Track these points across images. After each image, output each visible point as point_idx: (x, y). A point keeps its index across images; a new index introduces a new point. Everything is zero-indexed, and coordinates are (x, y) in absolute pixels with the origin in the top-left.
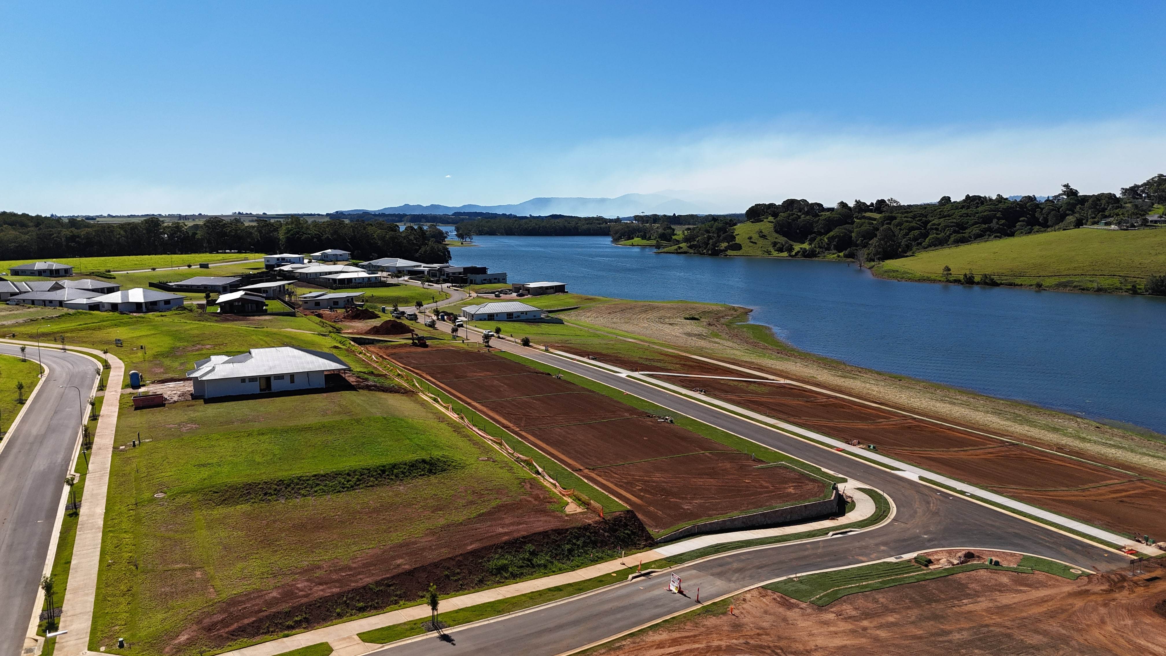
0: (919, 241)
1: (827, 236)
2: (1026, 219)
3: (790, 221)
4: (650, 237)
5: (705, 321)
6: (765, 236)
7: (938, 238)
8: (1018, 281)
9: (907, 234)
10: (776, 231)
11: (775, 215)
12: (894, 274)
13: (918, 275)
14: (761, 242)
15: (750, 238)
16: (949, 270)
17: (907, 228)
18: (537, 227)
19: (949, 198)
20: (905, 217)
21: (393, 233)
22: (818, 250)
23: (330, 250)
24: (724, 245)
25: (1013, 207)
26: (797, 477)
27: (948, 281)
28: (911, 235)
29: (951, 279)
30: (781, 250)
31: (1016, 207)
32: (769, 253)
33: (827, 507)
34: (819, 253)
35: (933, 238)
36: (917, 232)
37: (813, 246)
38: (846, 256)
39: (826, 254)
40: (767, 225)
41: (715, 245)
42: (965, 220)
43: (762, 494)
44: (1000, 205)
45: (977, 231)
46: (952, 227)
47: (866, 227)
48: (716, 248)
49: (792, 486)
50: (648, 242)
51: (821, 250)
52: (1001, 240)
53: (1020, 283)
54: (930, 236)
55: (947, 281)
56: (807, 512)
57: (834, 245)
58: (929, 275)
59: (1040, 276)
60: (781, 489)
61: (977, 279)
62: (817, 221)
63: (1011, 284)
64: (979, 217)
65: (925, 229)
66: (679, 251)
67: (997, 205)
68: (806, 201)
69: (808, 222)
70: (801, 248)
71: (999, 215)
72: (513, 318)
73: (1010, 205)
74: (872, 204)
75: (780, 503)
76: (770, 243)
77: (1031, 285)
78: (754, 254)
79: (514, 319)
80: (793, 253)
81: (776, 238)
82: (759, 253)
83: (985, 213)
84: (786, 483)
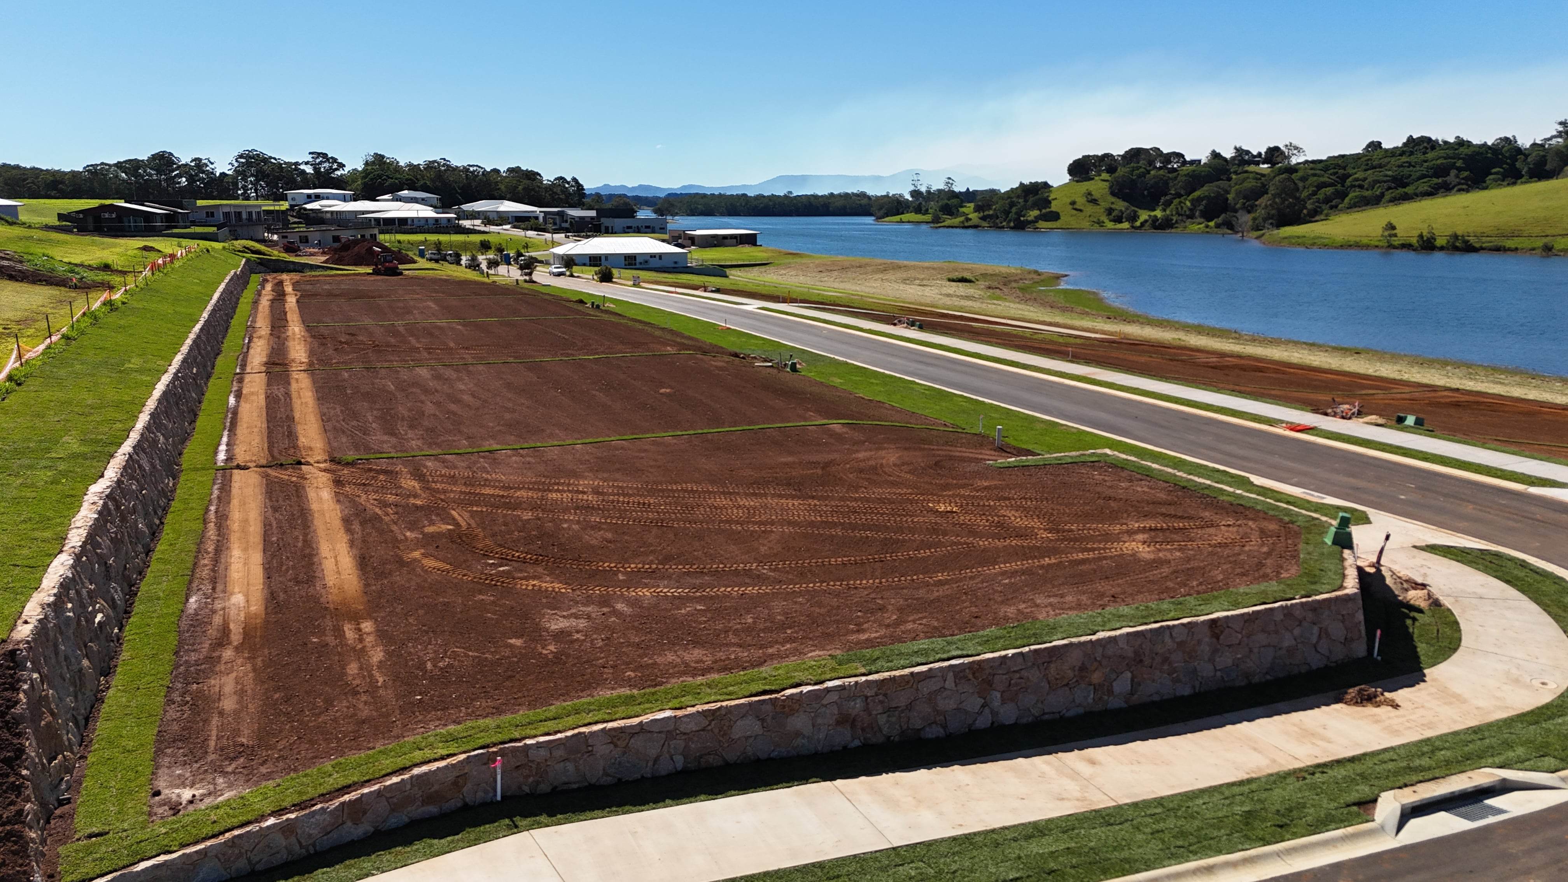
0: (1334, 203)
1: (1190, 198)
2: (1501, 170)
3: (1134, 177)
4: (927, 210)
5: (982, 284)
6: (1096, 200)
7: (1365, 197)
8: (1509, 244)
9: (1315, 193)
10: (1113, 194)
11: (1111, 170)
12: (1300, 241)
13: (1339, 239)
14: (1090, 209)
15: (1073, 203)
16: (1394, 228)
17: (1315, 184)
18: (771, 203)
19: (1380, 143)
20: (1312, 169)
21: (527, 182)
22: (1175, 218)
23: (406, 192)
24: (1035, 213)
25: (1482, 153)
26: (1162, 496)
27: (1391, 246)
28: (1321, 195)
29: (1396, 243)
30: (1118, 220)
31: (1487, 152)
32: (1100, 223)
33: (1324, 633)
34: (1176, 222)
35: (1356, 197)
36: (1329, 190)
37: (1168, 212)
38: (1218, 226)
39: (1187, 224)
40: (1099, 186)
41: (1019, 214)
42: (1406, 171)
43: (995, 563)
44: (1461, 149)
45: (1426, 188)
46: (1385, 182)
47: (1250, 184)
48: (1022, 219)
49: (1143, 530)
50: (924, 217)
51: (1180, 218)
52: (1469, 195)
53: (1513, 247)
54: (1350, 196)
55: (1389, 246)
56: (1225, 660)
57: (1201, 211)
58: (1358, 239)
59: (1547, 236)
60: (1091, 539)
61: (1440, 242)
62: (1176, 178)
63: (1498, 249)
64: (1427, 168)
65: (1343, 186)
66: (966, 224)
67: (1456, 149)
68: (1159, 149)
69: (1161, 179)
70: (1150, 216)
71: (1459, 163)
72: (635, 264)
73: (1478, 149)
74: (1260, 154)
75: (1079, 606)
76: (1102, 210)
77: (1533, 249)
78: (1078, 226)
79: (638, 266)
80: (1138, 224)
81: (1113, 203)
82: (1086, 224)
83: (1439, 162)
84: (1114, 517)
